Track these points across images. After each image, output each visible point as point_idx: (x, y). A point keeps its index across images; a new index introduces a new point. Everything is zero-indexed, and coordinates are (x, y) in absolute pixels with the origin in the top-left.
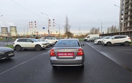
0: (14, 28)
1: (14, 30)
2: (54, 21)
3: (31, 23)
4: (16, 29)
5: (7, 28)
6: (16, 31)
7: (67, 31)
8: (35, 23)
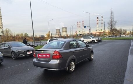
0: (65, 29)
1: (65, 31)
2: (102, 18)
3: (79, 22)
4: (66, 30)
5: (59, 29)
6: (66, 32)
7: (111, 28)
8: (83, 23)
